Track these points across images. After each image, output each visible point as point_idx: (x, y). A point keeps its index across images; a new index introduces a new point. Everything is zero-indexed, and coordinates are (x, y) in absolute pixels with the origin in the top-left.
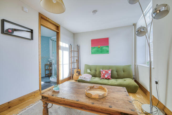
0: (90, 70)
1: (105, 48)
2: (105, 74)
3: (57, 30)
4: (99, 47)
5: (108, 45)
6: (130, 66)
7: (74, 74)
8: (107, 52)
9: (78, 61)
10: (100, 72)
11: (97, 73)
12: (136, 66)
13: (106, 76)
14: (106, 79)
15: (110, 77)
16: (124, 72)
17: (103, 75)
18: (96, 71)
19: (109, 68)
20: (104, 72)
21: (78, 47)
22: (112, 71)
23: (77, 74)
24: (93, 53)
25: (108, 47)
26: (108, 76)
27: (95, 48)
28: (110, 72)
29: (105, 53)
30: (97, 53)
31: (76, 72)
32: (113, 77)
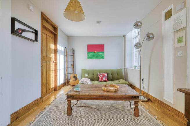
0: (88, 75)
1: (100, 53)
2: (103, 77)
3: (54, 31)
4: (95, 52)
5: (104, 51)
6: (122, 69)
7: (71, 80)
8: (103, 57)
9: (73, 66)
10: (98, 76)
11: (95, 76)
12: (125, 69)
13: (104, 79)
14: (104, 81)
15: (107, 80)
16: (117, 74)
17: (101, 78)
18: (93, 75)
19: (106, 71)
20: (101, 76)
21: (73, 51)
22: (108, 74)
23: (74, 79)
24: (89, 58)
25: (104, 53)
26: (105, 79)
27: (92, 53)
28: (106, 75)
29: (100, 58)
30: (94, 58)
31: (72, 77)
32: (109, 79)
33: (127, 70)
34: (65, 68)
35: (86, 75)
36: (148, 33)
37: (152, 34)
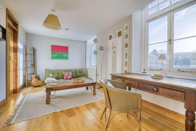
0: (53, 74)
1: (64, 55)
2: (68, 76)
4: (60, 53)
5: (68, 53)
6: (83, 69)
7: (33, 80)
8: (67, 58)
10: (63, 75)
11: (60, 76)
12: (86, 69)
13: (69, 77)
14: (69, 79)
15: (71, 78)
16: (80, 73)
17: (66, 76)
18: (58, 74)
19: (70, 71)
20: (67, 74)
21: (34, 50)
22: (72, 73)
23: (37, 80)
24: (52, 58)
25: (68, 54)
26: (70, 77)
27: (56, 54)
28: (71, 74)
29: (64, 59)
30: (58, 59)
31: (34, 78)
32: (73, 77)
33: (87, 69)
34: (24, 68)
35: (51, 75)
36: (101, 46)
37: (103, 47)
